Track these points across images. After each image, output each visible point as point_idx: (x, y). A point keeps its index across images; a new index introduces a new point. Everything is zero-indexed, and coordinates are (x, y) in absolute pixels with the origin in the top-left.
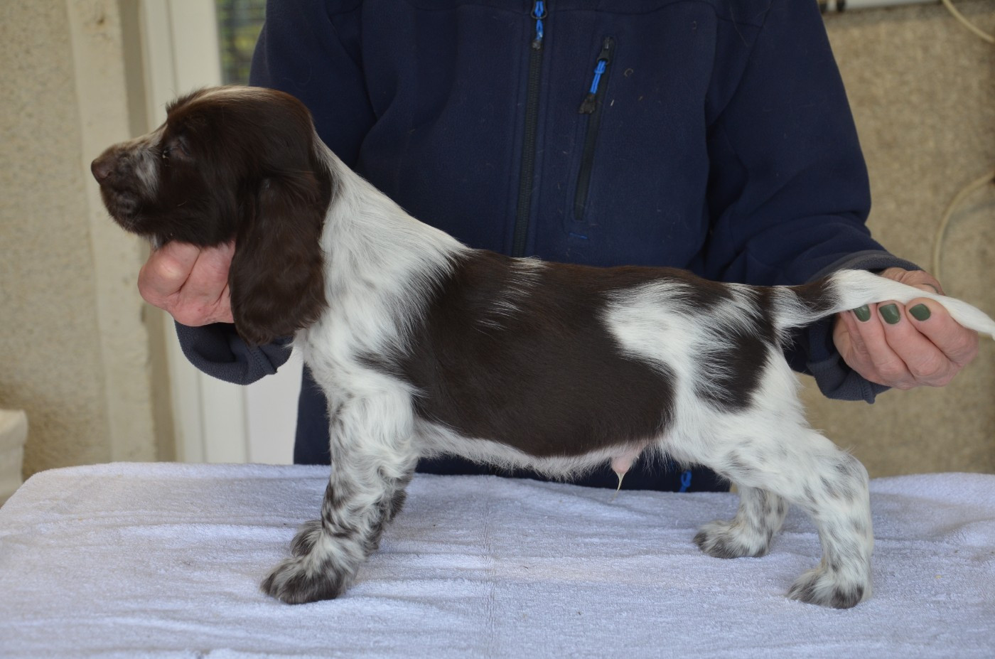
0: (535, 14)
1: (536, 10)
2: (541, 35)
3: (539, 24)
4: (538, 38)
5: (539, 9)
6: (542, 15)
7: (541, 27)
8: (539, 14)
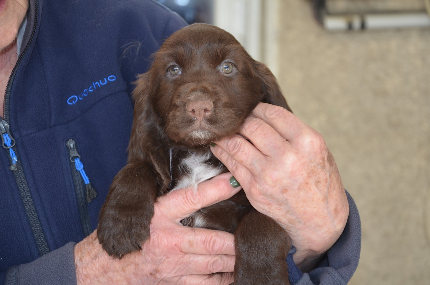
0: (6, 145)
1: (6, 142)
2: (15, 159)
3: (11, 152)
4: (14, 162)
5: (7, 140)
6: (12, 143)
7: (14, 154)
8: (9, 144)
